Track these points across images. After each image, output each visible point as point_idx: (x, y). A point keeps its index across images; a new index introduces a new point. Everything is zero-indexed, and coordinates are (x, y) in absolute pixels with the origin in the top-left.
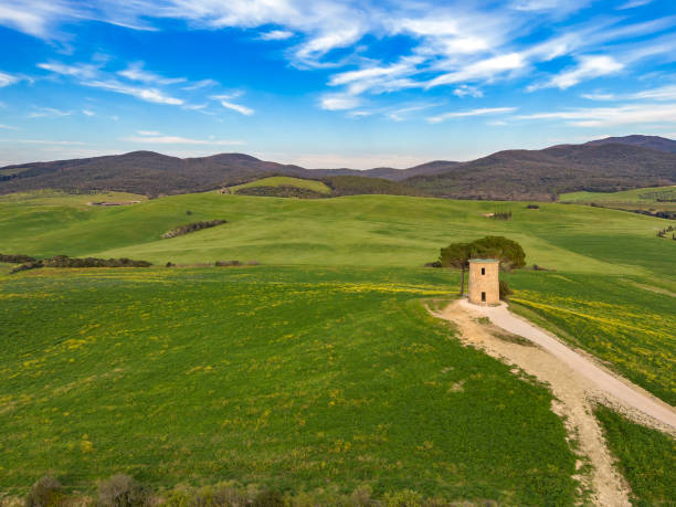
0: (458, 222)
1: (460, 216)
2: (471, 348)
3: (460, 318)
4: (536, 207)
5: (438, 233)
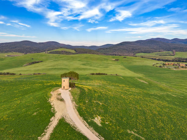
1: (106, 60)
4: (126, 58)
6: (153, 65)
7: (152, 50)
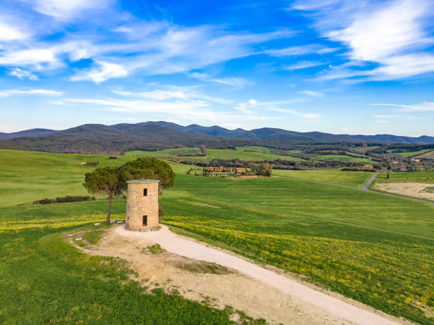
0: (60, 169)
4: (115, 158)
6: (188, 173)
7: (157, 144)
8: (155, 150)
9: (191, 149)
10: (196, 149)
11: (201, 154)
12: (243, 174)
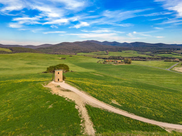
0: (52, 60)
1: (52, 59)
2: (55, 94)
3: (52, 86)
4: (72, 56)
5: (46, 63)
6: (98, 62)
7: (90, 50)
8: (88, 52)
9: (102, 52)
10: (105, 52)
11: (106, 54)
12: (120, 63)
